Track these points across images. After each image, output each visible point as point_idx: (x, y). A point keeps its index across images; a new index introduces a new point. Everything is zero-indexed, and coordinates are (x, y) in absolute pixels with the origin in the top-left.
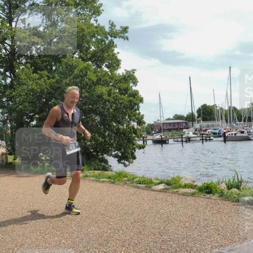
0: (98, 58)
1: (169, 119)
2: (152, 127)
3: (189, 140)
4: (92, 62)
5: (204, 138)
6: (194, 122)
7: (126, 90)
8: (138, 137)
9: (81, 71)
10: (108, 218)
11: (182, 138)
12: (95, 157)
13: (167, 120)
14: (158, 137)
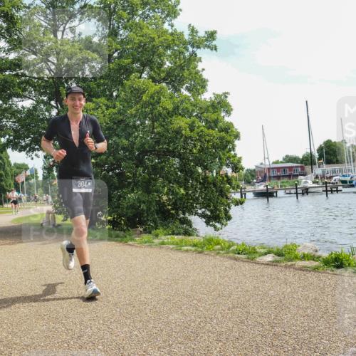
0: (176, 78)
1: (277, 162)
2: (253, 173)
3: (306, 191)
4: (167, 83)
5: (329, 189)
6: (313, 166)
7: (216, 122)
8: (234, 189)
9: (152, 97)
10: (195, 302)
11: (297, 189)
12: (174, 217)
13: (274, 163)
14: (261, 187)
